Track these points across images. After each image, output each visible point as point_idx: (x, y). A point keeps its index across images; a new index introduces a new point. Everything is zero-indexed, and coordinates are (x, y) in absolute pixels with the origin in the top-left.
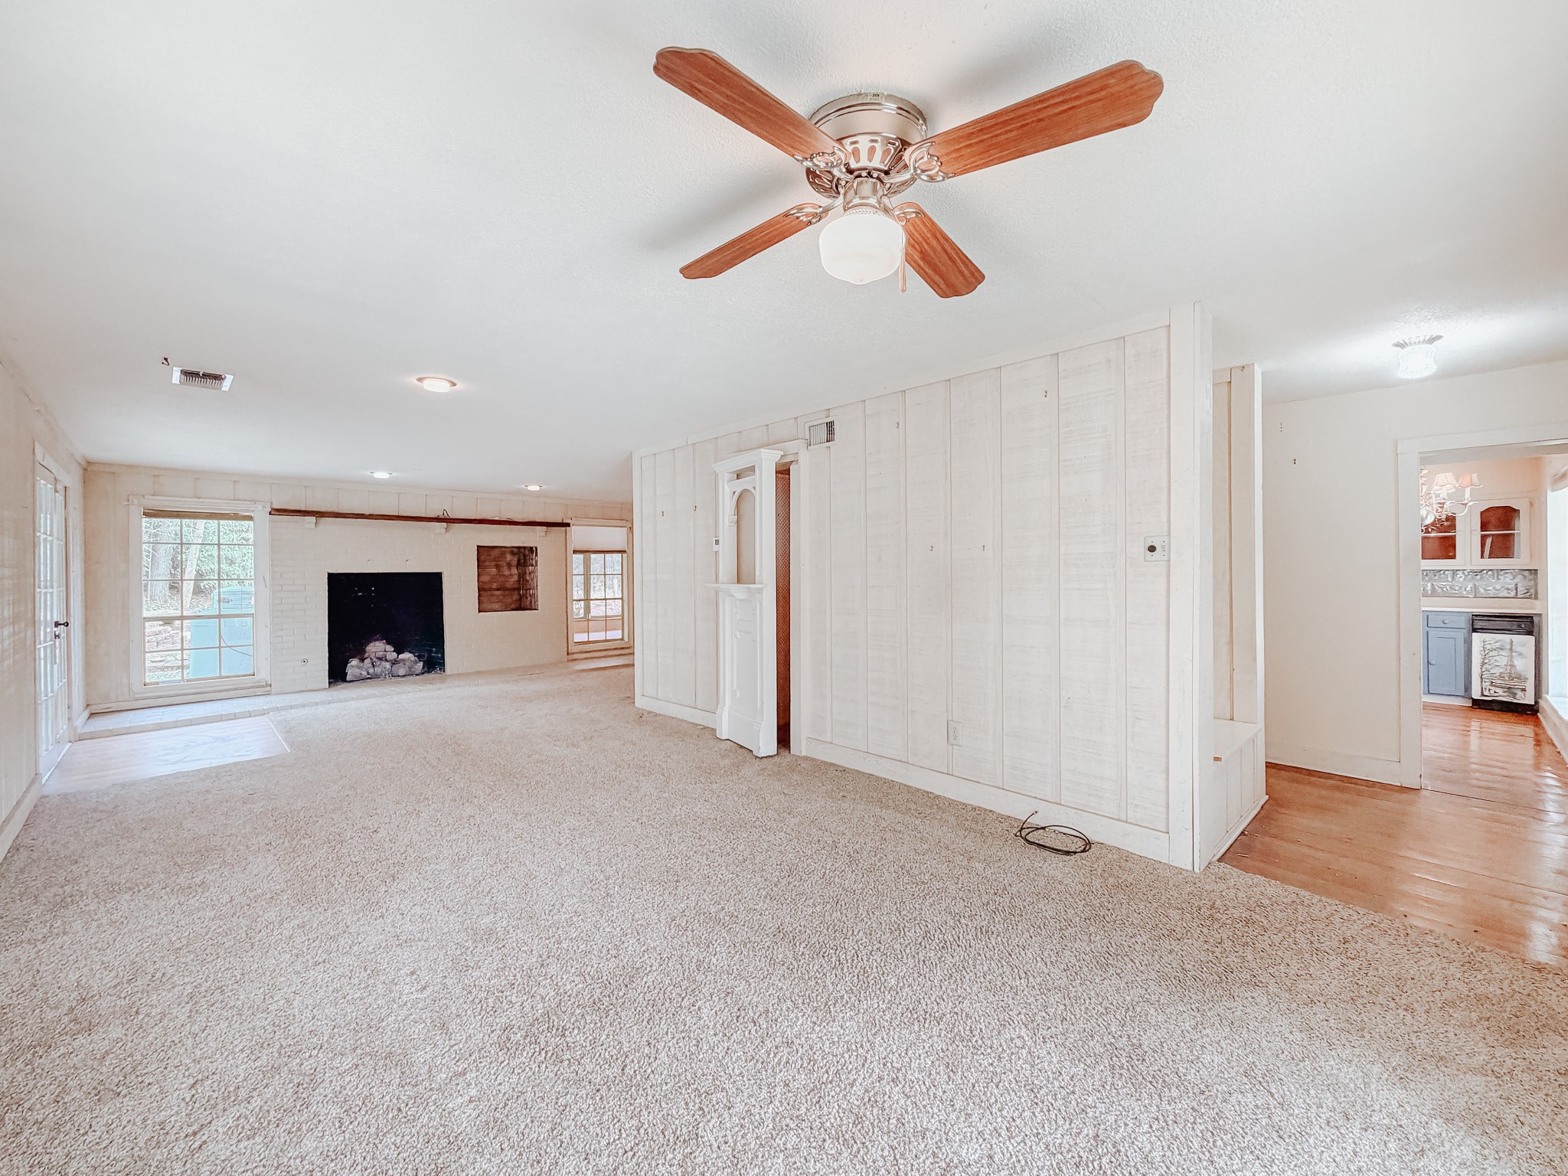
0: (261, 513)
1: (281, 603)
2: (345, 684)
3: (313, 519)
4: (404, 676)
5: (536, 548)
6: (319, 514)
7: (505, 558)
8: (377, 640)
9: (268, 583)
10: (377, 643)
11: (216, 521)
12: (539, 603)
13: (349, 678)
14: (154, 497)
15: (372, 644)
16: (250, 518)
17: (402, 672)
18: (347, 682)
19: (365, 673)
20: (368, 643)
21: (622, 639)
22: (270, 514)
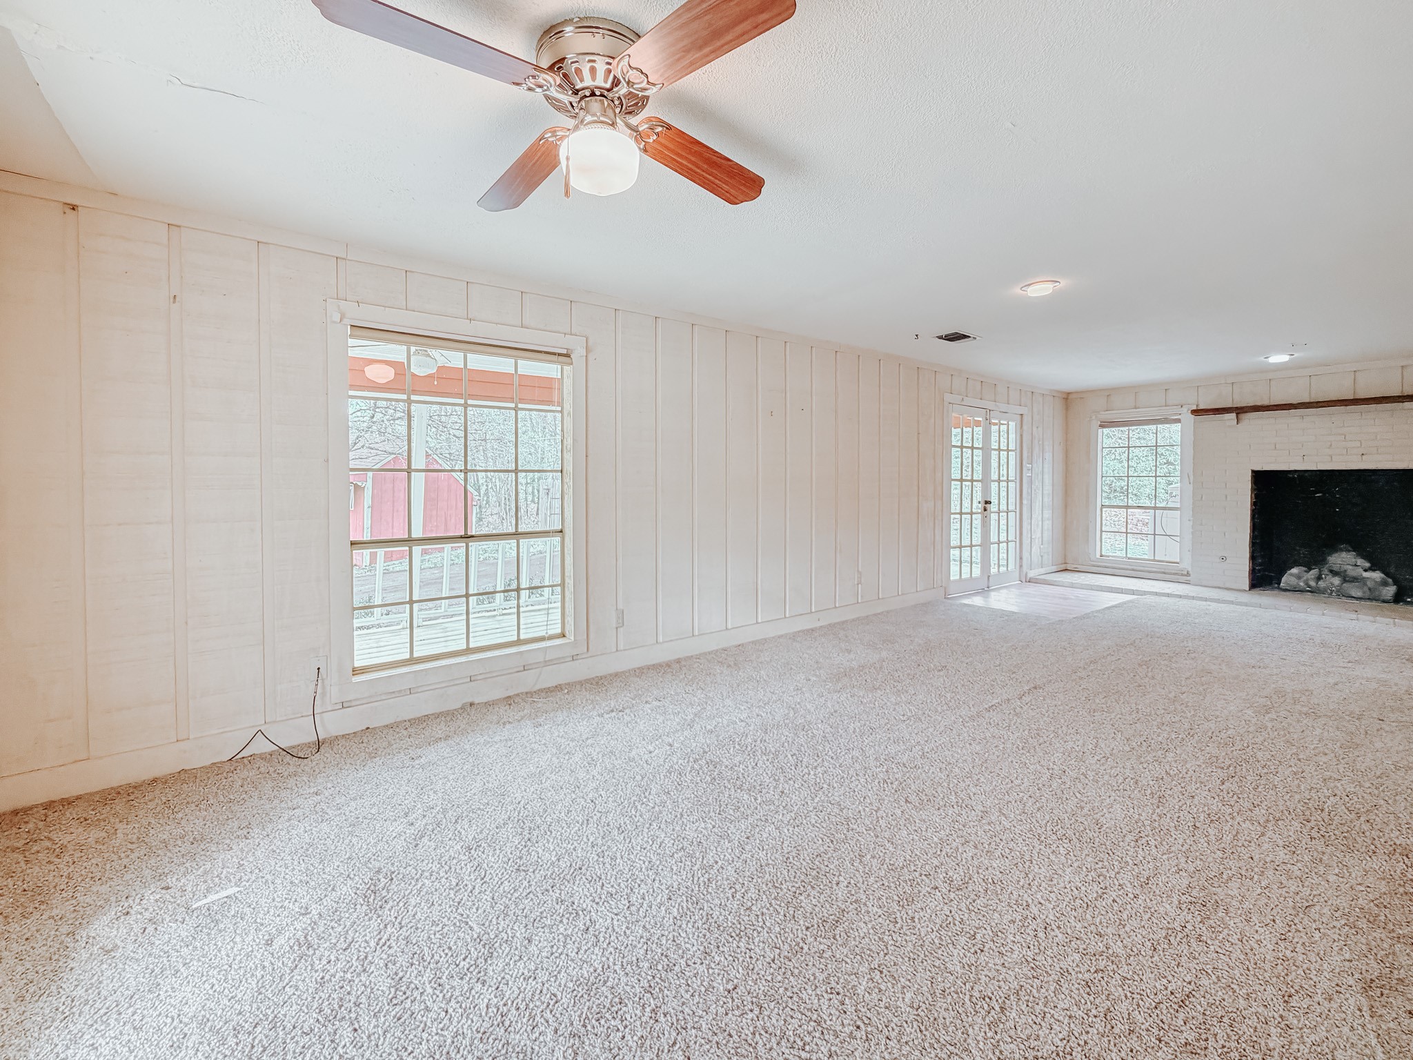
0: (1187, 415)
1: (1201, 500)
2: (1276, 592)
3: (1234, 415)
6: (1240, 411)
8: (1342, 550)
9: (1192, 481)
10: (1344, 554)
13: (1283, 585)
15: (1336, 555)
16: (1178, 421)
18: (1279, 588)
19: (1301, 584)
20: (1330, 554)
22: (1193, 414)
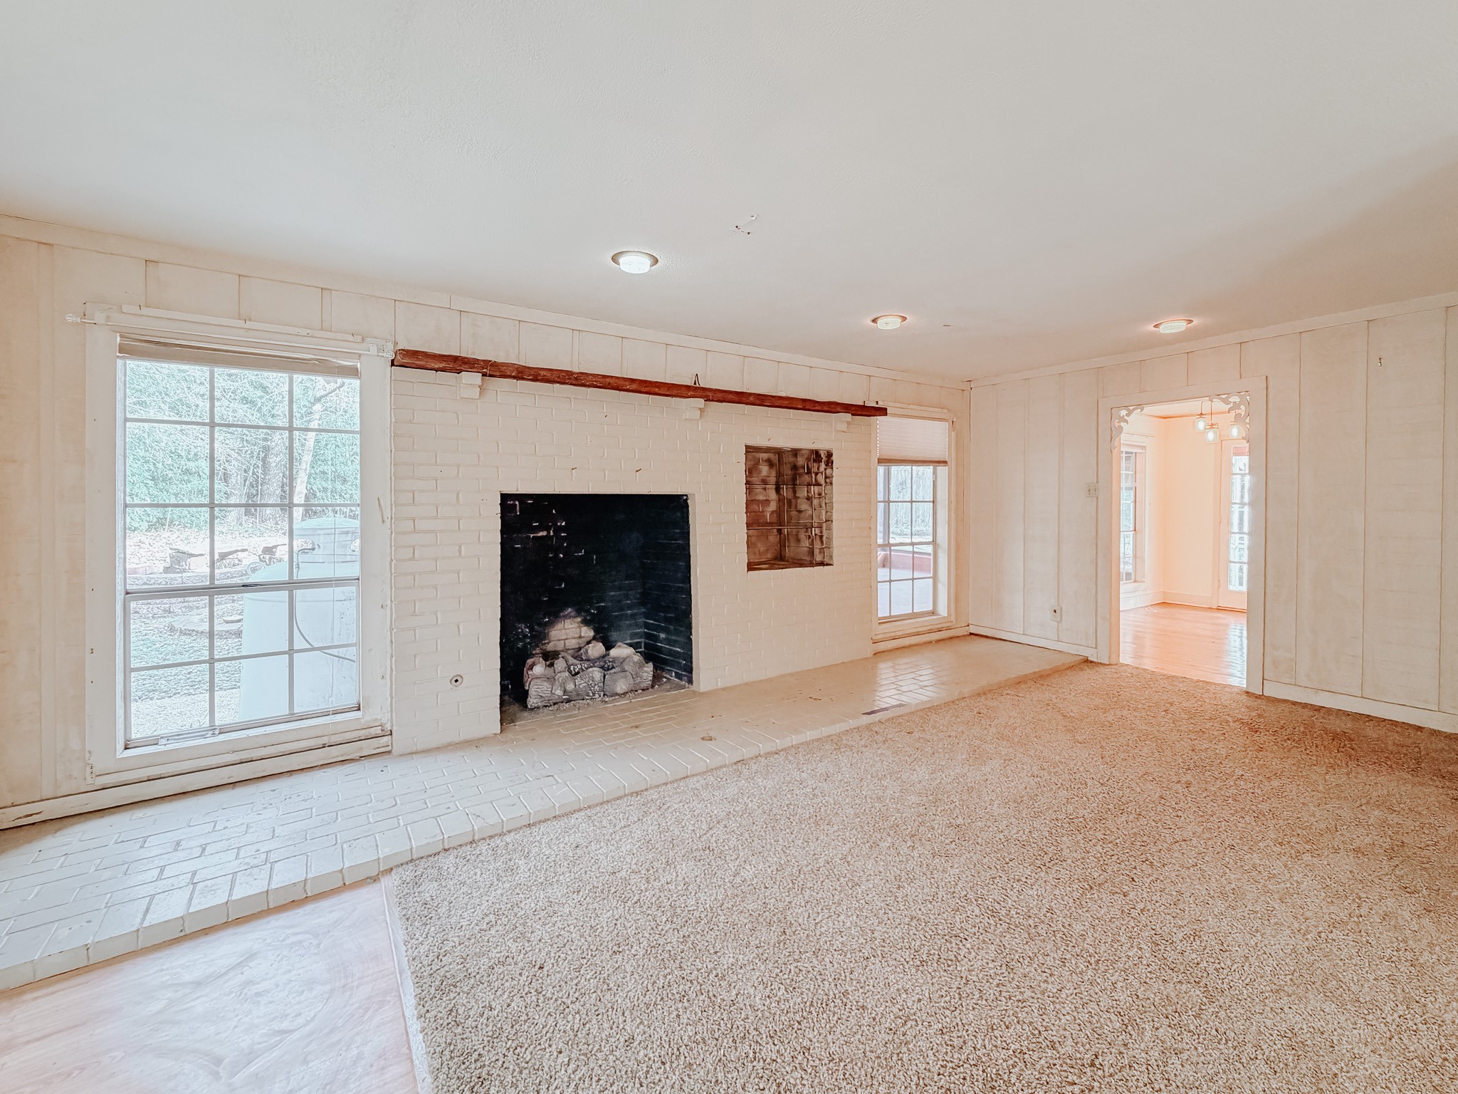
0: (376, 363)
1: (413, 558)
4: (625, 694)
5: (830, 455)
6: (492, 370)
7: (760, 472)
9: (387, 514)
10: (566, 622)
11: (285, 376)
12: (836, 552)
13: (532, 701)
14: (145, 311)
15: (558, 625)
16: (353, 372)
17: (621, 687)
18: (528, 712)
19: (559, 692)
20: (551, 624)
21: (933, 613)
22: (393, 364)
